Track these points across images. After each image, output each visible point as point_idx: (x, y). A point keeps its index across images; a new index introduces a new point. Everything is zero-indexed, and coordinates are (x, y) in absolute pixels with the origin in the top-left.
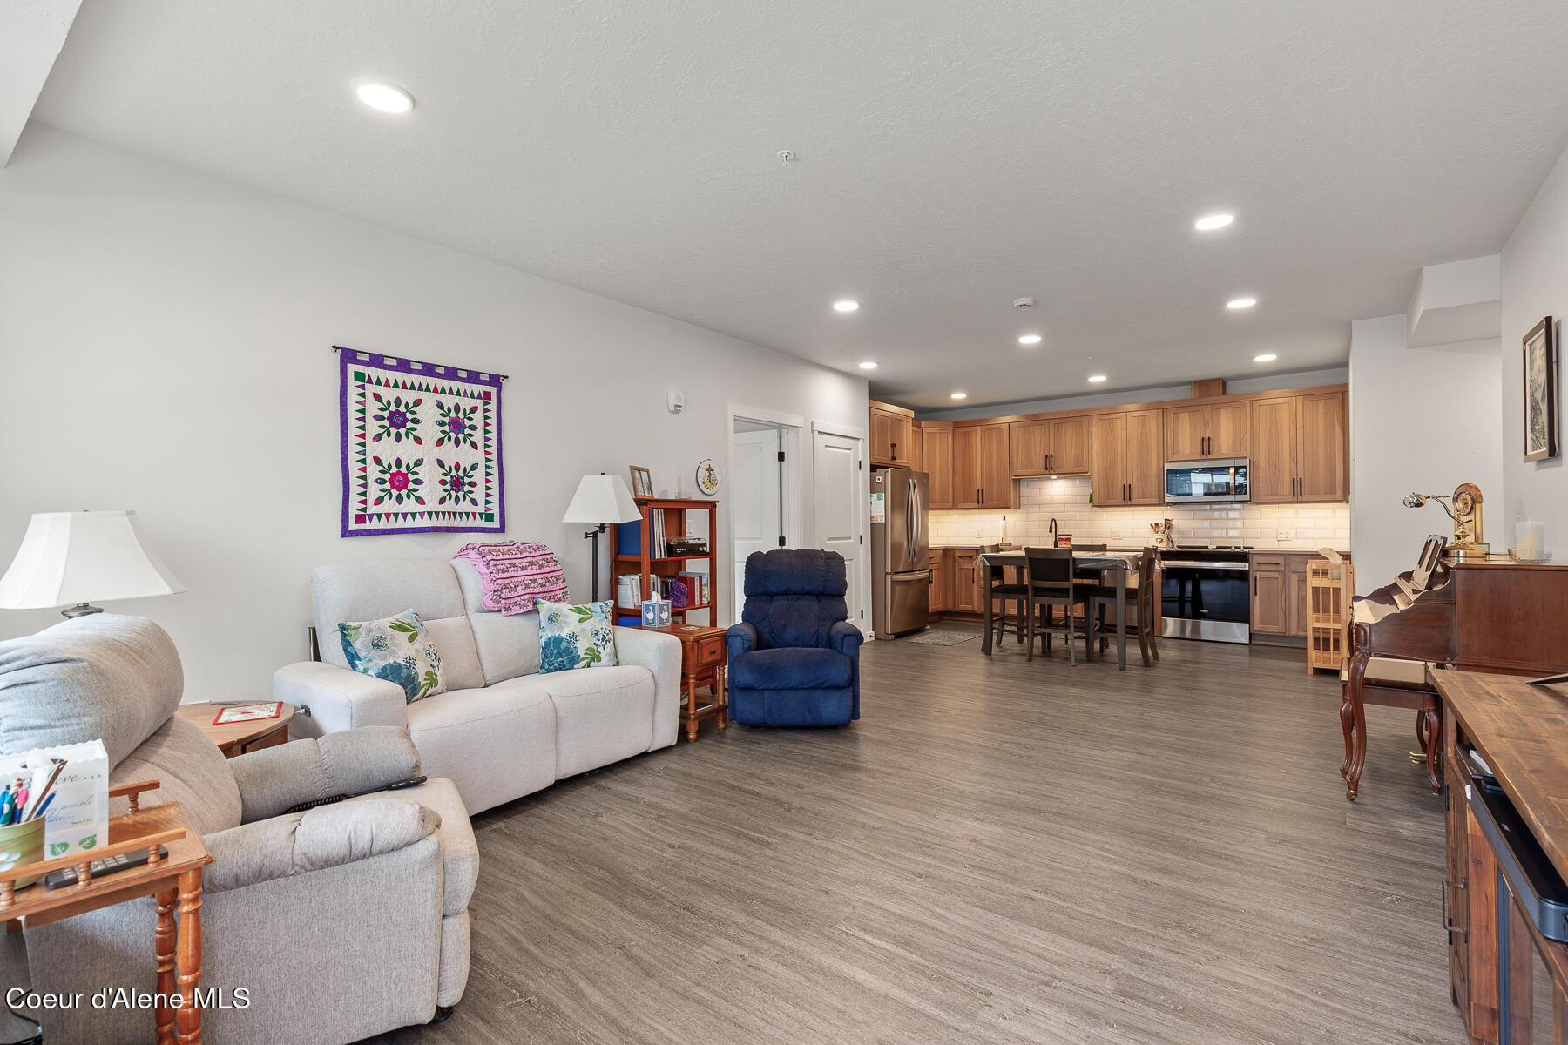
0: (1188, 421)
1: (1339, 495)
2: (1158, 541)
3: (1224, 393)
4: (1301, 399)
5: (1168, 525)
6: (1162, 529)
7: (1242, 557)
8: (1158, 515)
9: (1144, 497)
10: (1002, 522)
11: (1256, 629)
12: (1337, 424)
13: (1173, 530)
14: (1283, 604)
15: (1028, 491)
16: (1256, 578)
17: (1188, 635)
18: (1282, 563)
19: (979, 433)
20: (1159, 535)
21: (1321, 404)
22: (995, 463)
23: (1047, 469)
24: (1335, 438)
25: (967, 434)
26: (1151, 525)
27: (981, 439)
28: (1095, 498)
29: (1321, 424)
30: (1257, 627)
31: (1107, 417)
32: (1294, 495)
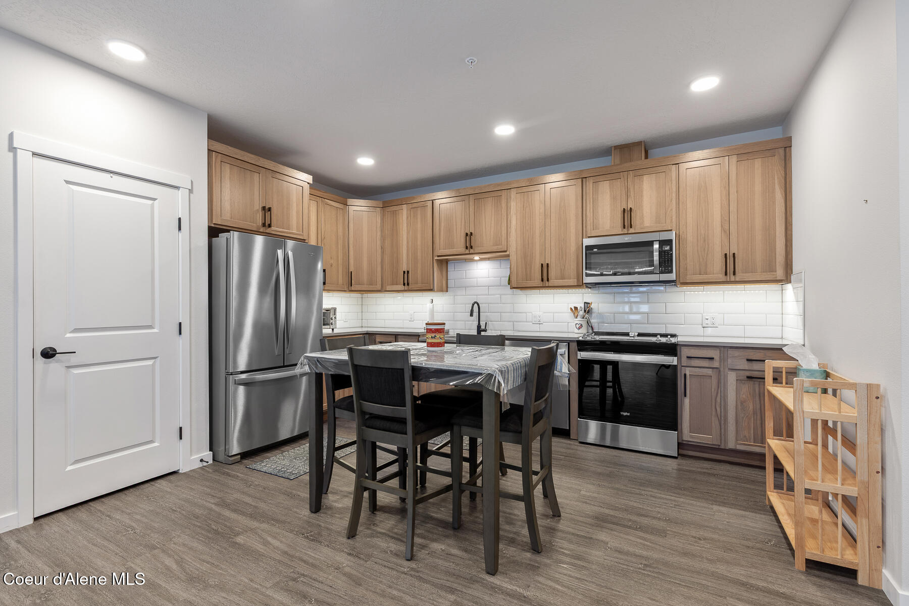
0: (608, 191)
1: (780, 273)
2: (578, 326)
3: (646, 157)
4: (734, 159)
5: (588, 309)
6: (581, 313)
7: (671, 349)
8: (577, 298)
9: (563, 278)
10: (429, 305)
11: (685, 438)
12: (777, 187)
13: (593, 315)
14: (718, 409)
15: (455, 273)
16: (685, 375)
17: (608, 443)
18: (717, 357)
19: (405, 212)
20: (579, 320)
21: (758, 163)
22: (419, 243)
23: (467, 248)
24: (774, 203)
25: (394, 213)
26: (571, 309)
27: (407, 218)
28: (513, 279)
29: (758, 188)
30: (687, 436)
31: (525, 189)
32: (726, 274)
